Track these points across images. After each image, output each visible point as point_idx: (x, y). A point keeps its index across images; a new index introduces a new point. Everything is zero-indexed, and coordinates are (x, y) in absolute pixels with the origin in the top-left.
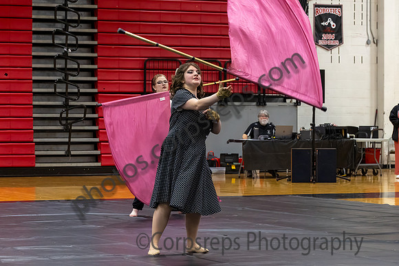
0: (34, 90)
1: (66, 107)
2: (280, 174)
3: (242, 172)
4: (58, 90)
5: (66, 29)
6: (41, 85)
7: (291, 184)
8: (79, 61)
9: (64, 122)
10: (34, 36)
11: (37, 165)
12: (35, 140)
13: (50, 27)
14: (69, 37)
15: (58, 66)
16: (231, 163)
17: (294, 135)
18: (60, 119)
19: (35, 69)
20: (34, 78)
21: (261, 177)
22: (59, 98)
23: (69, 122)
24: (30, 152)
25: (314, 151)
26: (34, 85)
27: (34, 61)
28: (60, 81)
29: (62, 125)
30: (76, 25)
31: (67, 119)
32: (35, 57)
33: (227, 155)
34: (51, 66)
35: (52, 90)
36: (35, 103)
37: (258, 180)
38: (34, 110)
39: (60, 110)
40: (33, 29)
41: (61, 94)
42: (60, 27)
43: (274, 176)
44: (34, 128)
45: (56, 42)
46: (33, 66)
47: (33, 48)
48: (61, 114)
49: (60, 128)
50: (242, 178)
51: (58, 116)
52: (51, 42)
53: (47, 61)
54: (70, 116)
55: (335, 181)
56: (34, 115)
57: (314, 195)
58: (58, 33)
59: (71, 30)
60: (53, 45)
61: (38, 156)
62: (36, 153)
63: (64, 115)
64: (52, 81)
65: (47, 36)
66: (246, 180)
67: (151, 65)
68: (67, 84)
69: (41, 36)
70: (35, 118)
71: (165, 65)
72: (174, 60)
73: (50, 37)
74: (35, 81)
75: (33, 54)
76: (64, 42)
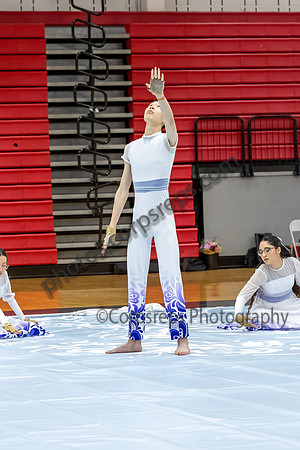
0: (53, 164)
1: (95, 184)
4: (83, 163)
5: (91, 82)
6: (61, 157)
8: (109, 124)
9: (92, 205)
10: (50, 93)
11: (60, 262)
12: (56, 229)
13: (70, 80)
14: (95, 93)
15: (82, 132)
18: (87, 201)
19: (53, 137)
20: (52, 148)
22: (85, 173)
23: (99, 204)
24: (49, 245)
26: (52, 157)
27: (50, 126)
28: (85, 152)
29: (92, 208)
30: (104, 76)
31: (96, 200)
32: (52, 121)
34: (74, 132)
35: (75, 163)
36: (54, 181)
38: (54, 190)
39: (87, 189)
40: (49, 84)
41: (87, 167)
42: (83, 80)
44: (55, 213)
45: (79, 100)
46: (51, 132)
47: (50, 109)
48: (89, 194)
49: (88, 212)
51: (85, 196)
52: (72, 100)
53: (68, 125)
54: (100, 196)
56: (54, 197)
58: (81, 88)
59: (98, 83)
60: (74, 104)
61: (59, 250)
62: (59, 246)
63: (92, 196)
64: (76, 152)
65: (66, 93)
67: (203, 125)
68: (95, 155)
69: (59, 93)
70: (56, 201)
71: (222, 125)
72: (232, 117)
73: (71, 93)
74: (54, 153)
75: (50, 117)
76: (89, 100)
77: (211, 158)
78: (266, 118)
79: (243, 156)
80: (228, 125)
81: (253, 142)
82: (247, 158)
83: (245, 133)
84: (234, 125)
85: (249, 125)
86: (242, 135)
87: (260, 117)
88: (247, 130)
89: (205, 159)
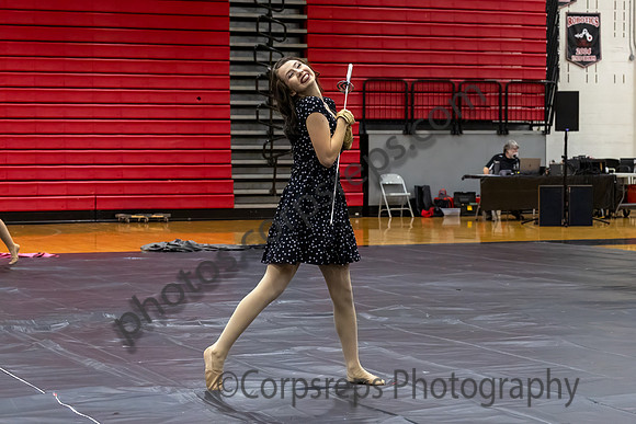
0: (232, 117)
1: (271, 137)
2: (525, 216)
3: (480, 214)
4: (260, 117)
5: (270, 44)
6: (240, 110)
7: (538, 228)
9: (268, 155)
10: (232, 53)
11: (237, 206)
12: (234, 177)
13: (251, 41)
14: (274, 53)
15: (260, 88)
16: (467, 203)
17: (542, 169)
18: (263, 151)
19: (233, 92)
20: (232, 102)
21: (503, 220)
22: (262, 126)
23: (274, 154)
24: (228, 191)
25: (566, 188)
26: (232, 111)
27: (231, 82)
28: (263, 106)
29: (266, 158)
30: (282, 39)
31: (271, 151)
32: (233, 78)
33: (462, 194)
34: (253, 88)
35: (254, 117)
36: (233, 132)
37: (500, 223)
38: (233, 141)
39: (264, 141)
40: (231, 44)
41: (264, 121)
42: (263, 41)
43: (518, 219)
44: (233, 162)
45: (258, 59)
46: (232, 88)
47: (232, 67)
48: (264, 146)
49: (264, 162)
50: (481, 221)
51: (261, 147)
52: (252, 59)
53: (248, 82)
54: (274, 147)
55: (591, 225)
56: (233, 147)
57: (565, 242)
58: (260, 48)
59: (276, 44)
60: (255, 63)
61: (237, 195)
62: (235, 192)
63: (268, 147)
64: (254, 107)
65: (247, 53)
66: (485, 224)
67: (371, 87)
68: (271, 110)
69: (240, 52)
70: (234, 151)
71: (388, 86)
72: (398, 80)
73: (251, 53)
74: (233, 107)
75: (231, 74)
76: (268, 60)
77: (377, 117)
78: (428, 82)
79: (406, 115)
80: (393, 86)
81: (415, 103)
82: (409, 117)
83: (408, 95)
84: (399, 87)
85: (412, 87)
86: (406, 96)
87: (423, 81)
88: (411, 92)
89: (371, 116)
